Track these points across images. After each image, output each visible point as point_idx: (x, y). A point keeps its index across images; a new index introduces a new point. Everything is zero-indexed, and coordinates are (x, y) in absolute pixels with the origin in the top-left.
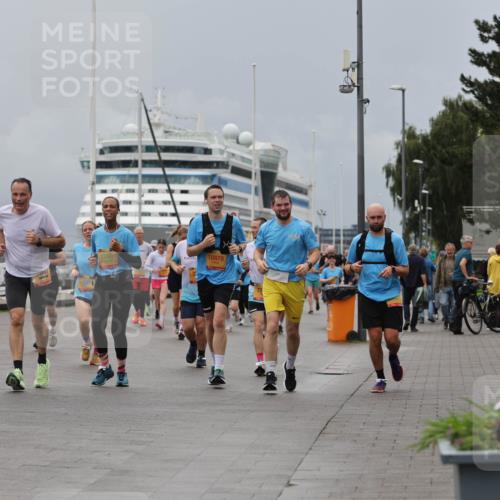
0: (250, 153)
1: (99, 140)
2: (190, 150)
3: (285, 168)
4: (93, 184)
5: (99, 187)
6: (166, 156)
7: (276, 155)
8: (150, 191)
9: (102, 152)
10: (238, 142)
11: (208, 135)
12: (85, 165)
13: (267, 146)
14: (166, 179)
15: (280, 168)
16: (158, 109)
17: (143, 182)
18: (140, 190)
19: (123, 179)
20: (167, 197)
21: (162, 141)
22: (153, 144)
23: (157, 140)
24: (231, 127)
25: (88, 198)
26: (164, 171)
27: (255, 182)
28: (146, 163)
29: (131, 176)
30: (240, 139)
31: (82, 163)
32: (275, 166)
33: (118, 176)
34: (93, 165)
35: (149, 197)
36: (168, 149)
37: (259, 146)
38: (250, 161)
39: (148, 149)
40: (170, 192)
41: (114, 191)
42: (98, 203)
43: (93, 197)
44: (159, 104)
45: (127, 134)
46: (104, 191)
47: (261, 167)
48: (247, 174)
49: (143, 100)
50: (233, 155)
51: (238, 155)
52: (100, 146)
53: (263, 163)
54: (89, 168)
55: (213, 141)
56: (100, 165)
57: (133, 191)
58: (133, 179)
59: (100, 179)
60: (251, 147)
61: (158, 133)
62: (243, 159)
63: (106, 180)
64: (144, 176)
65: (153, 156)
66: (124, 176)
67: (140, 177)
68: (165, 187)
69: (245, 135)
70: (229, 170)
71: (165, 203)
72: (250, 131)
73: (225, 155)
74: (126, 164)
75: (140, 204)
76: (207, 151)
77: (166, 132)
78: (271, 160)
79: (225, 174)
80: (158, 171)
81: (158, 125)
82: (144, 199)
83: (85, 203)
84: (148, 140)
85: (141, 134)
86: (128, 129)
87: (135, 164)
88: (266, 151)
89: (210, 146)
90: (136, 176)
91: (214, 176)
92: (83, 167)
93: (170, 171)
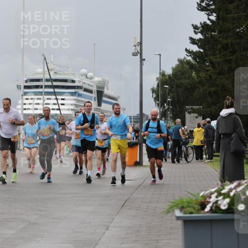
0: (92, 82)
1: (25, 76)
2: (66, 81)
3: (107, 89)
4: (22, 96)
5: (25, 97)
6: (55, 84)
7: (104, 83)
8: (48, 99)
9: (26, 82)
10: (87, 78)
11: (74, 74)
12: (19, 87)
13: (100, 79)
14: (55, 94)
15: (105, 89)
16: (52, 63)
17: (45, 95)
18: (43, 98)
19: (36, 94)
20: (55, 102)
21: (53, 77)
22: (49, 78)
23: (51, 76)
24: (84, 71)
25: (20, 102)
26: (54, 90)
27: (94, 95)
28: (46, 87)
29: (39, 92)
30: (88, 76)
31: (18, 86)
32: (103, 88)
33: (33, 92)
34: (22, 87)
35: (47, 101)
36: (56, 80)
37: (96, 79)
38: (92, 86)
39: (47, 80)
40: (57, 99)
41: (31, 99)
42: (25, 104)
43: (22, 102)
44: (52, 61)
45: (37, 74)
46: (27, 99)
47: (97, 88)
48: (91, 92)
49: (45, 59)
50: (85, 83)
51: (87, 83)
52: (25, 79)
53: (98, 87)
54: (21, 88)
55: (75, 77)
56: (26, 87)
57: (40, 99)
58: (40, 94)
59: (25, 94)
60: (93, 80)
61: (52, 73)
62: (89, 85)
63: (28, 94)
64: (45, 92)
65: (50, 83)
66: (36, 92)
67: (43, 93)
68: (54, 97)
69: (90, 74)
70: (83, 90)
71: (54, 104)
72: (92, 72)
73: (81, 83)
74: (37, 87)
75: (43, 105)
76: (73, 81)
77: (55, 73)
78: (101, 85)
79: (81, 92)
80: (52, 90)
81: (52, 70)
82: (45, 102)
83: (19, 104)
84: (47, 77)
85: (44, 73)
86: (38, 71)
87: (41, 87)
88: (99, 81)
89: (74, 79)
90: (42, 92)
91: (76, 92)
92: (18, 88)
93: (56, 90)
